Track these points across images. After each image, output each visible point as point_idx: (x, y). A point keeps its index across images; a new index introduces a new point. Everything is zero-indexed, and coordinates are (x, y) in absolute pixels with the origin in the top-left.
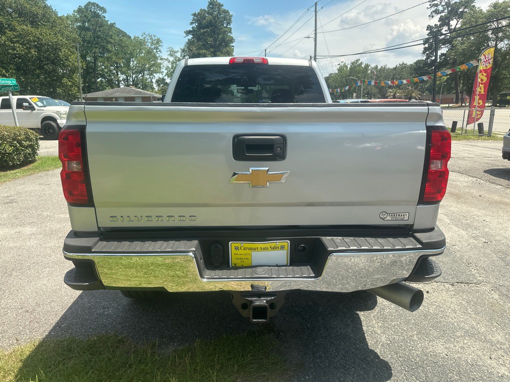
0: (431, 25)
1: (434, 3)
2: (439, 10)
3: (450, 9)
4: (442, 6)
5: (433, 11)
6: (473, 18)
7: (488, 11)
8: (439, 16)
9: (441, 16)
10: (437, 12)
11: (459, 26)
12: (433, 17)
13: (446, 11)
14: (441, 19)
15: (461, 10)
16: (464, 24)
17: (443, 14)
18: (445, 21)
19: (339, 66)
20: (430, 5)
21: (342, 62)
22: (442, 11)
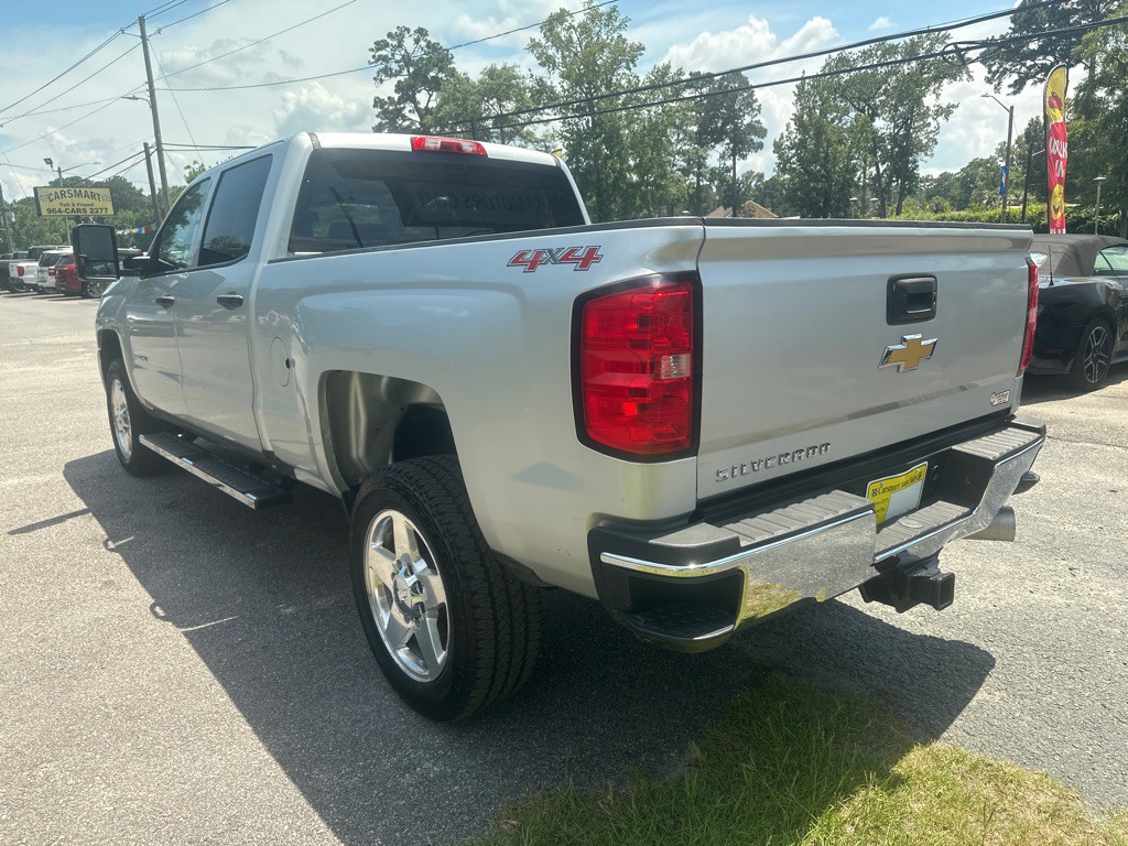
0: (382, 98)
1: (380, 53)
2: (391, 69)
3: (411, 70)
4: (397, 62)
5: (381, 70)
6: (459, 91)
7: (481, 82)
8: (394, 81)
9: (399, 82)
10: (388, 72)
11: (433, 104)
12: (382, 81)
13: (405, 72)
14: (399, 88)
15: (432, 74)
16: (445, 102)
17: (402, 78)
18: (407, 92)
19: (188, 171)
20: (374, 57)
21: (195, 162)
22: (399, 73)
